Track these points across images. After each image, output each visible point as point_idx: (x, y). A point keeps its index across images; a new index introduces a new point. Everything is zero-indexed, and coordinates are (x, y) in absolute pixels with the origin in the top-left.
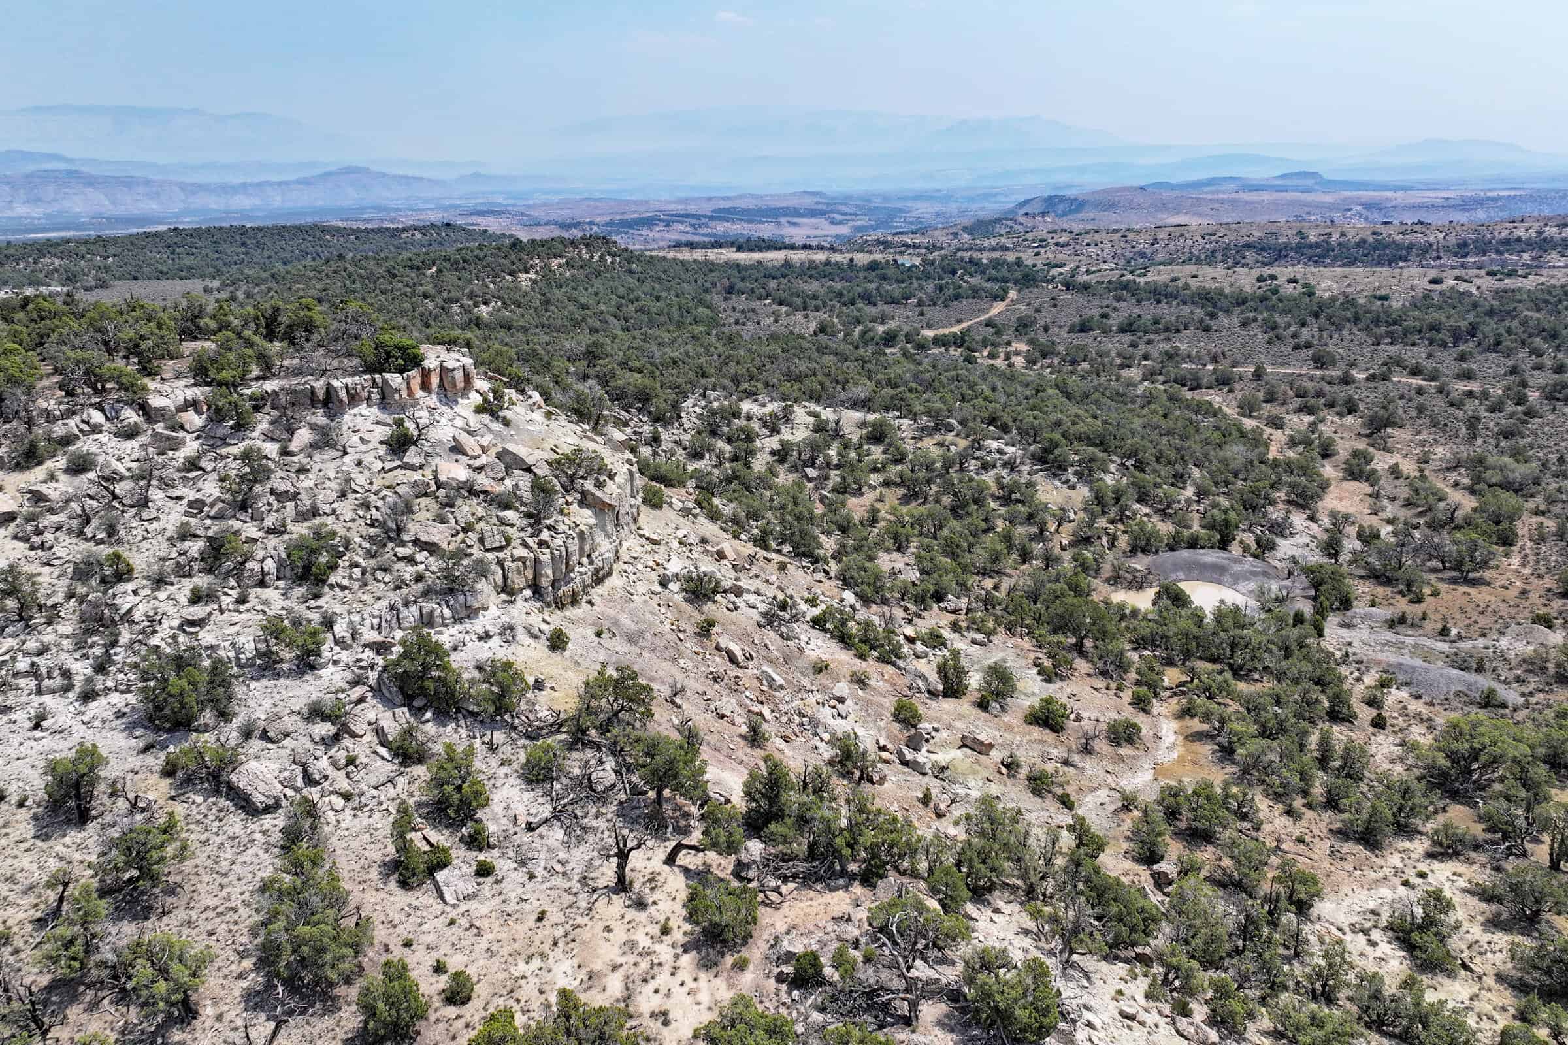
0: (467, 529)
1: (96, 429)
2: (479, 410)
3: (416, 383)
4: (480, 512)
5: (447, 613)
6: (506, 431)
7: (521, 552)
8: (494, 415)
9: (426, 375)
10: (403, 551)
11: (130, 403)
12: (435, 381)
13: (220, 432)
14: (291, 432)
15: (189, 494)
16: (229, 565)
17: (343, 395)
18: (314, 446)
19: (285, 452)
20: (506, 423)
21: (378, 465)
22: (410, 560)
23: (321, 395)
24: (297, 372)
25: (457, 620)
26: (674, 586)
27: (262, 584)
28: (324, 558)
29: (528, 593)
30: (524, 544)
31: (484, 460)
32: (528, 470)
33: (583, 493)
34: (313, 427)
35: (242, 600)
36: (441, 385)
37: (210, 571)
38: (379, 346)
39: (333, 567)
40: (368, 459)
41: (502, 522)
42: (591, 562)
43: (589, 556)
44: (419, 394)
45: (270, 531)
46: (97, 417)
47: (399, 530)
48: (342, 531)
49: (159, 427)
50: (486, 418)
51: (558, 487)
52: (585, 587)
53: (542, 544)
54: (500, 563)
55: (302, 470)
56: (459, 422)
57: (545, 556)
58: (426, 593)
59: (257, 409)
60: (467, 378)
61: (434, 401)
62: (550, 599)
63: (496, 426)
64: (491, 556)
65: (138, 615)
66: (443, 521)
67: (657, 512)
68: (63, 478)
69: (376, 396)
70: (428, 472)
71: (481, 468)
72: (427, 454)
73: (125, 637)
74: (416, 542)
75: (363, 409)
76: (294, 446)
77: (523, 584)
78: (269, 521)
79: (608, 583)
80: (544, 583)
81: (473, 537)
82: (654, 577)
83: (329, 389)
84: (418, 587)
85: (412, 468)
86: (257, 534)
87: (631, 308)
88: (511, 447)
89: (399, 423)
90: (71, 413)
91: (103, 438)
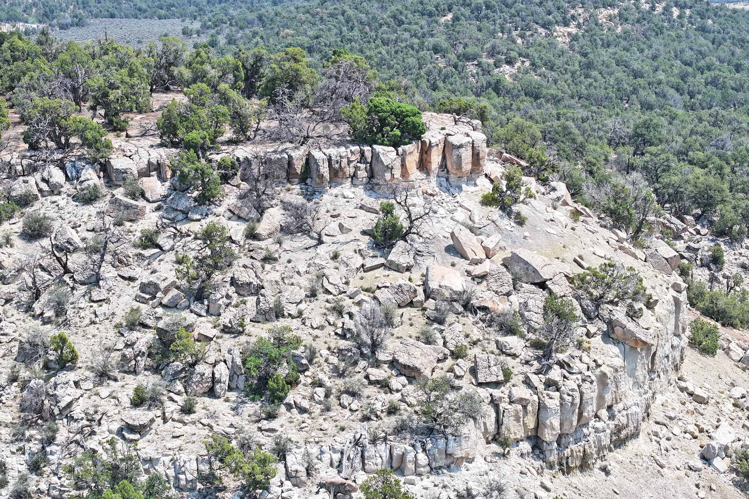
0: (457, 355)
1: (55, 190)
2: (487, 201)
3: (412, 160)
4: (476, 334)
5: (422, 458)
6: (518, 231)
7: (522, 392)
8: (505, 208)
9: (425, 150)
10: (376, 374)
11: (92, 162)
12: (436, 158)
13: (184, 204)
14: (261, 210)
15: (144, 276)
16: (178, 365)
17: (325, 170)
18: (285, 230)
19: (252, 235)
20: (520, 221)
21: (358, 261)
22: (384, 385)
23: (299, 166)
24: (275, 137)
25: (434, 470)
26: (722, 464)
27: (211, 393)
28: (283, 371)
29: (526, 446)
30: (527, 382)
31: (486, 267)
32: (542, 285)
33: (611, 323)
34: (286, 206)
35: (188, 410)
36: (443, 166)
37: (156, 370)
38: (374, 110)
39: (293, 383)
40: (347, 252)
41: (502, 349)
42: (612, 417)
43: (610, 408)
44: (415, 174)
45: (226, 330)
46: (57, 176)
47: (375, 346)
48: (307, 340)
49: (119, 193)
50: (495, 212)
51: (578, 312)
52: (601, 448)
53: (550, 384)
54: (494, 403)
55: (268, 259)
56: (461, 215)
57: (553, 403)
58: (399, 430)
59: (225, 179)
60: (476, 158)
61: (432, 185)
62: (553, 458)
63: (507, 223)
64: (484, 393)
65: (77, 411)
66: (429, 341)
67: (707, 360)
68: (18, 242)
69: (363, 174)
70: (416, 275)
71: (483, 277)
72: (418, 253)
73: (62, 436)
74: (393, 363)
75: (346, 188)
76: (262, 228)
77: (521, 434)
78: (227, 317)
79: (632, 445)
80: (549, 436)
81: (464, 365)
82: (694, 445)
83: (309, 160)
84: (391, 422)
85: (397, 268)
86: (212, 332)
87: (700, 79)
88: (525, 254)
89: (388, 210)
90: (32, 169)
91: (61, 200)
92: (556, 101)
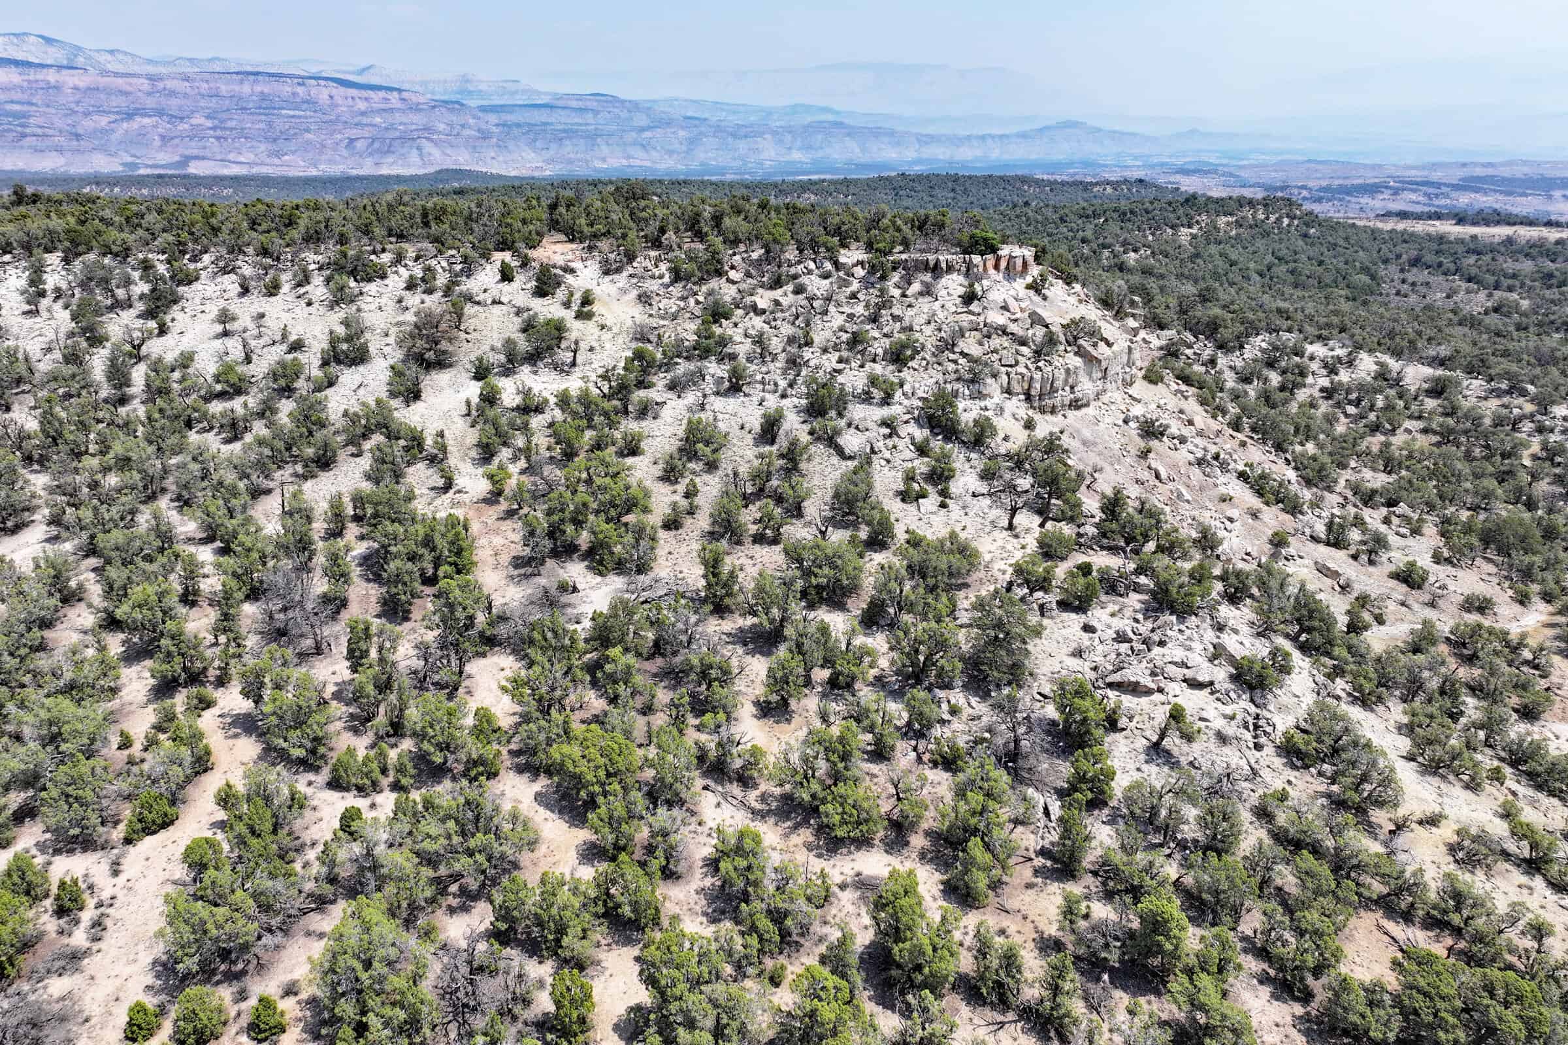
0: (995, 351)
1: (810, 272)
2: (1029, 287)
3: (991, 263)
4: (1006, 344)
5: (967, 392)
6: (1043, 303)
7: (1024, 371)
8: (1038, 291)
9: (998, 259)
10: (952, 356)
11: (831, 259)
12: (1003, 264)
13: (872, 279)
14: (910, 284)
15: (848, 310)
16: (860, 348)
17: (944, 266)
18: (921, 294)
19: (904, 295)
20: (1045, 298)
21: (954, 309)
22: (955, 362)
23: (932, 264)
24: (922, 251)
25: (972, 398)
26: (1133, 425)
27: (874, 361)
28: (909, 353)
29: (1022, 397)
30: (1027, 367)
31: (1018, 315)
32: (1047, 326)
33: (1079, 347)
34: (922, 282)
35: (862, 366)
36: (1007, 268)
37: (850, 350)
38: (972, 237)
39: (912, 358)
40: (949, 305)
41: (1017, 352)
42: (1072, 392)
43: (1072, 388)
44: (992, 271)
45: (886, 335)
46: (812, 265)
47: (954, 345)
48: (922, 340)
49: (841, 274)
50: (1032, 293)
51: (1062, 338)
52: (1063, 406)
53: (1039, 368)
54: (1008, 374)
55: (910, 306)
56: (1012, 292)
57: (1038, 376)
58: (958, 379)
59: (894, 269)
60: (1025, 264)
61: (1000, 277)
62: (1036, 404)
63: (1037, 299)
64: (1003, 369)
65: (812, 363)
66: (981, 344)
67: (1152, 386)
68: (791, 296)
69: (964, 269)
70: (981, 318)
71: (1016, 320)
72: (985, 308)
73: (804, 373)
74: (962, 353)
75: (955, 276)
76: (908, 293)
77: (1020, 390)
78: (885, 330)
79: (1084, 410)
80: (1033, 392)
81: (995, 357)
82: (1123, 416)
83: (937, 261)
84: (954, 376)
85: (973, 314)
86: (877, 335)
88: (1039, 311)
89: (971, 285)
90: (799, 262)
91: (813, 277)
92: (1162, 277)
